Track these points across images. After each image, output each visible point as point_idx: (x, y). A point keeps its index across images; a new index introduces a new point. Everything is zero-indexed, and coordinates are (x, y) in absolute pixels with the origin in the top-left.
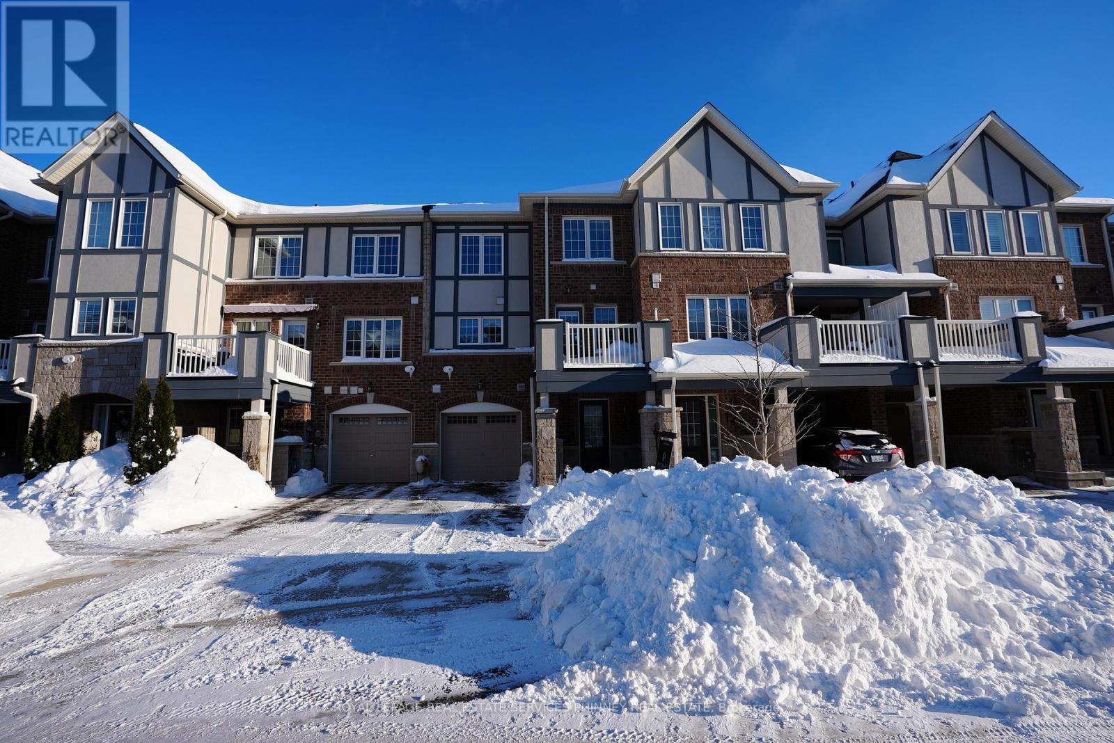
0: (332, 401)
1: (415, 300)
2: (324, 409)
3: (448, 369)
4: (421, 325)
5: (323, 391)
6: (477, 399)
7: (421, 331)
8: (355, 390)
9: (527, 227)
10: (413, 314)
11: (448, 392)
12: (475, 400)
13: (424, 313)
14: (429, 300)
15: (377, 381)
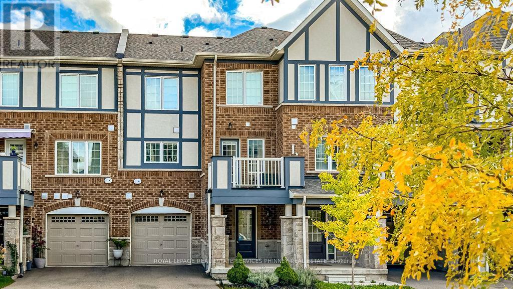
0: (48, 205)
1: (111, 128)
2: (41, 210)
3: (137, 181)
4: (117, 148)
5: (41, 197)
6: (158, 203)
7: (117, 152)
8: (66, 196)
9: (196, 73)
10: (110, 138)
11: (137, 198)
12: (157, 204)
13: (119, 138)
14: (122, 128)
15: (83, 190)
